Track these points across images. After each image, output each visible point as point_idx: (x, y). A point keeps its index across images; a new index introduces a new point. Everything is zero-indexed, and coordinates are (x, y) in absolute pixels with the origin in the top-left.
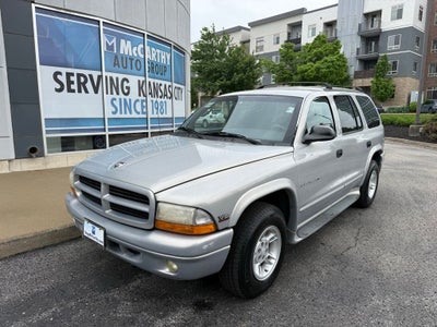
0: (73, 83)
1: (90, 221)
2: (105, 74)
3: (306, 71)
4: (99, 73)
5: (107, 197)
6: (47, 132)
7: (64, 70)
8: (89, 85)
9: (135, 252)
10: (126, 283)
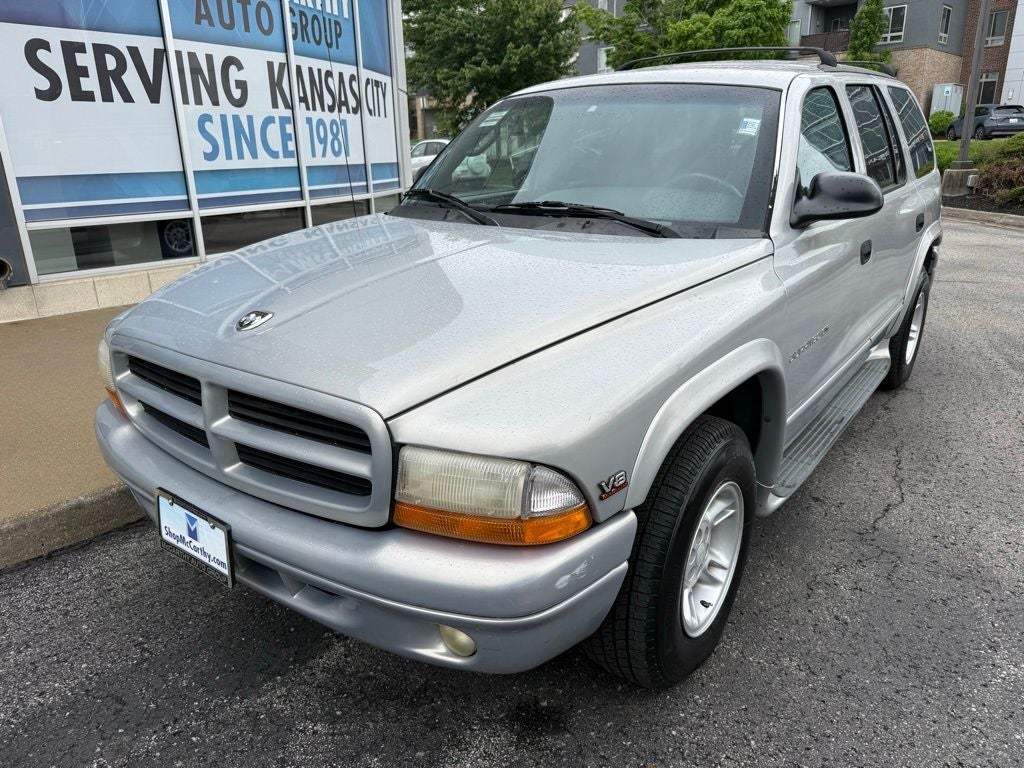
0: (84, 72)
1: (177, 500)
2: (173, 45)
3: (690, 35)
4: (157, 43)
5: (224, 425)
6: (30, 216)
7: (55, 36)
8: (131, 78)
9: (329, 595)
10: (302, 660)
